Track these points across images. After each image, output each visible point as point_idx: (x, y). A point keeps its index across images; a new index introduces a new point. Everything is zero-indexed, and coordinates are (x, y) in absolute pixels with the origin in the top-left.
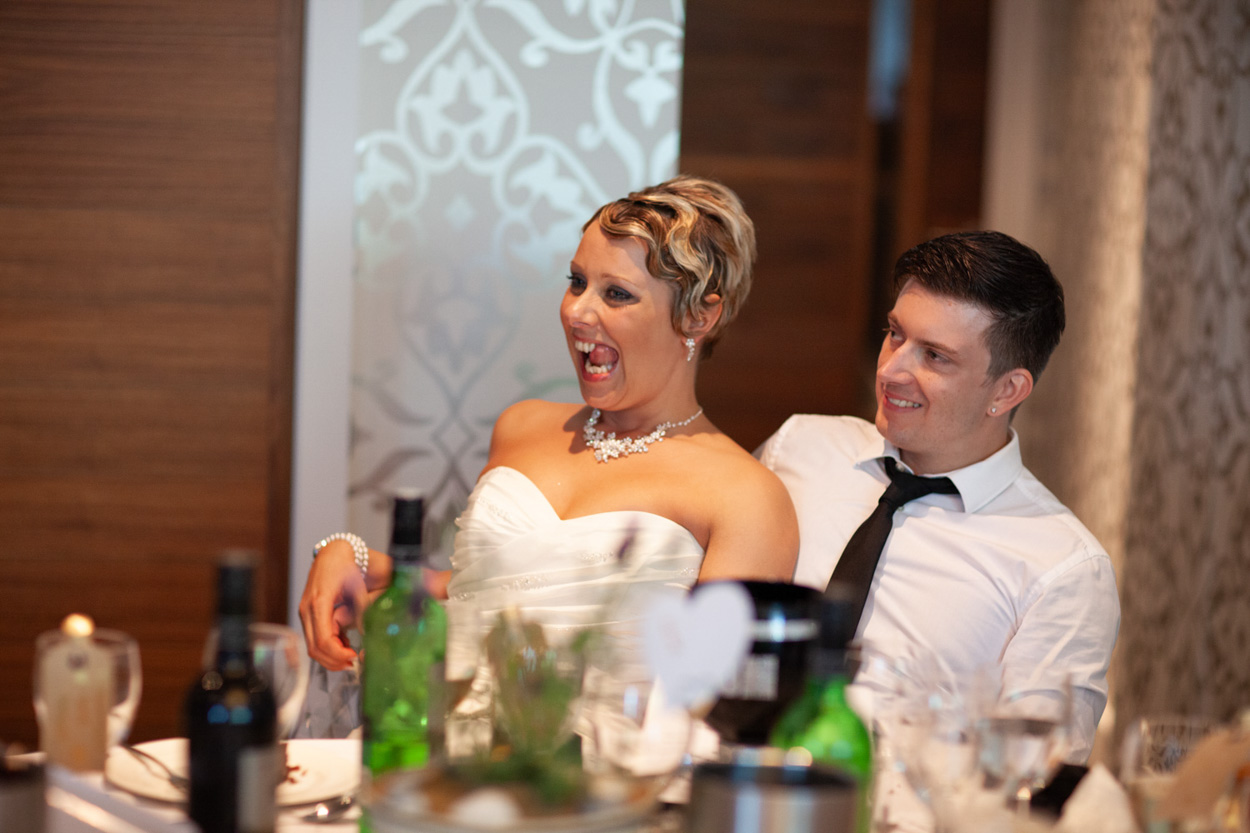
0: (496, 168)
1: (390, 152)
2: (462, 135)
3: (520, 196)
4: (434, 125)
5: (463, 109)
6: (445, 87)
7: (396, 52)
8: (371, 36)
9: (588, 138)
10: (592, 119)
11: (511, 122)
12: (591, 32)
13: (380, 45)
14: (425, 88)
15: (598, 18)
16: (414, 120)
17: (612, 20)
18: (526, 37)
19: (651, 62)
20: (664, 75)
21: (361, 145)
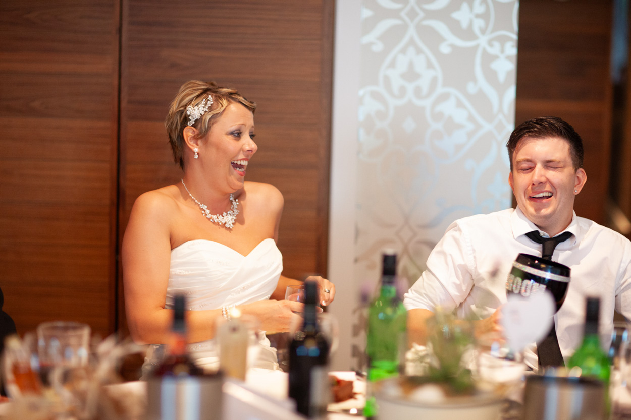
0: (427, 103)
1: (376, 96)
2: (410, 87)
3: (438, 117)
4: (397, 82)
5: (411, 75)
6: (402, 64)
7: (378, 47)
8: (367, 39)
9: (471, 88)
10: (475, 80)
11: (434, 80)
12: (473, 37)
13: (371, 44)
14: (392, 65)
15: (477, 31)
16: (387, 80)
17: (483, 32)
18: (442, 39)
19: (502, 51)
20: (508, 58)
21: (361, 93)
